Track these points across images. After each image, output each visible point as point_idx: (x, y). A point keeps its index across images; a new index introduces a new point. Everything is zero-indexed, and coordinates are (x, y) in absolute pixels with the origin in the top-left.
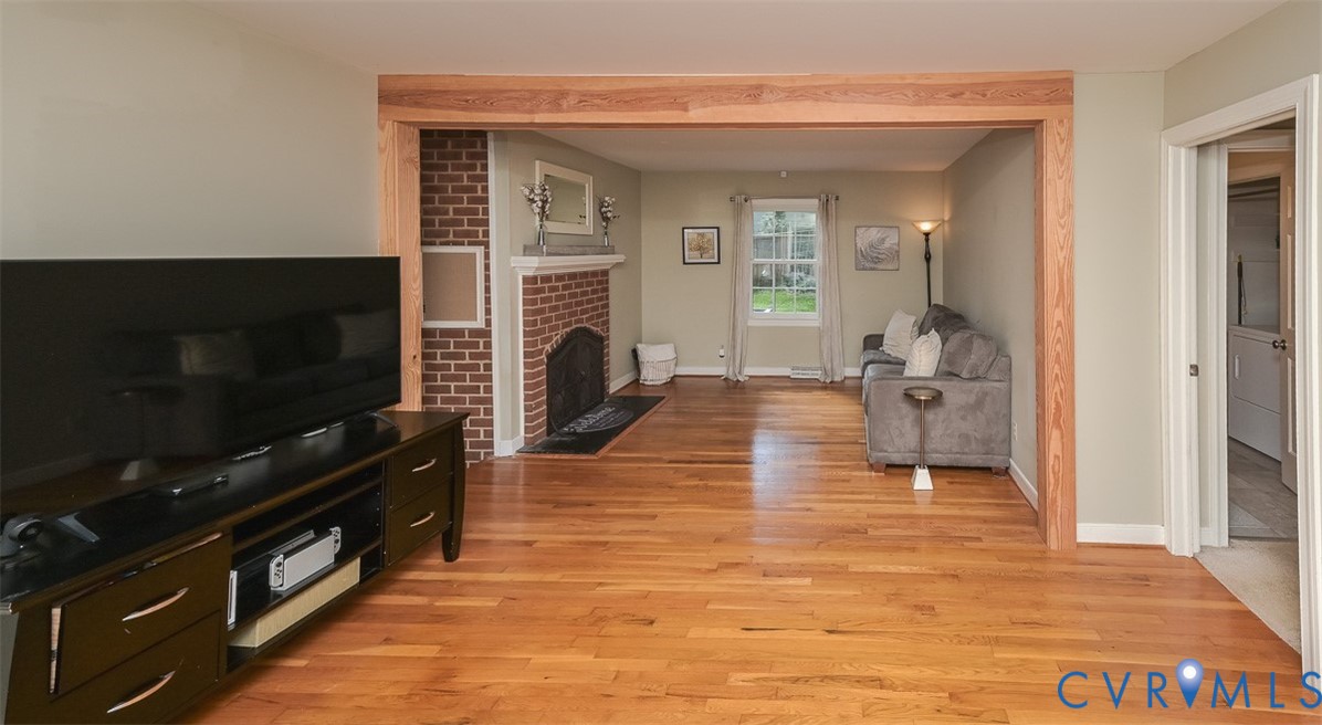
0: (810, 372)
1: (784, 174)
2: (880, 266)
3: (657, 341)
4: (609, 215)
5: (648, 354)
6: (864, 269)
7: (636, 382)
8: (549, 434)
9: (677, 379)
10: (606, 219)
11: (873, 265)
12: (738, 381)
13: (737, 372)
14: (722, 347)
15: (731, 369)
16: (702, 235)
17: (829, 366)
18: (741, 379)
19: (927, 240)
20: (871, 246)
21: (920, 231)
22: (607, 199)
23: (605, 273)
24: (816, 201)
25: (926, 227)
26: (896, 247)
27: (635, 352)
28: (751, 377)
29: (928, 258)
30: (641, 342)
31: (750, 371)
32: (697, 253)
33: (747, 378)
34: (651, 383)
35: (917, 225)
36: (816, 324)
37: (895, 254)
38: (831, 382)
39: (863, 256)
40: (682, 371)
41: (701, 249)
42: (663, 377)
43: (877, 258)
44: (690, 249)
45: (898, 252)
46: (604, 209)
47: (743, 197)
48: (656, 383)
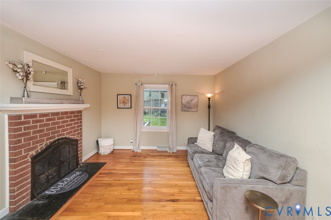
0: (164, 148)
1: (156, 75)
2: (190, 110)
3: (107, 137)
4: (82, 87)
5: (102, 142)
6: (185, 111)
7: (98, 153)
8: (32, 199)
9: (114, 151)
10: (81, 89)
11: (188, 110)
12: (137, 152)
13: (137, 149)
14: (132, 139)
15: (135, 147)
16: (125, 97)
17: (172, 147)
18: (139, 152)
19: (209, 101)
20: (188, 102)
21: (207, 97)
22: (80, 80)
23: (80, 112)
24: (168, 86)
25: (209, 95)
26: (197, 103)
27: (97, 141)
28: (142, 150)
29: (209, 107)
30: (101, 138)
31: (142, 148)
32: (123, 105)
33: (141, 151)
34: (103, 154)
35: (205, 95)
36: (167, 131)
37: (196, 106)
38: (173, 153)
39: (184, 106)
40: (116, 148)
41: (124, 103)
42: (108, 151)
43: (190, 107)
44: (120, 103)
45: (197, 105)
46: (79, 84)
47: (140, 83)
48: (105, 154)
